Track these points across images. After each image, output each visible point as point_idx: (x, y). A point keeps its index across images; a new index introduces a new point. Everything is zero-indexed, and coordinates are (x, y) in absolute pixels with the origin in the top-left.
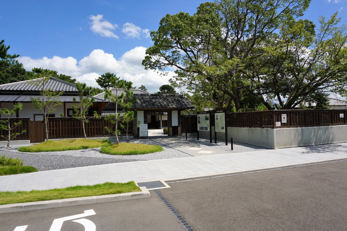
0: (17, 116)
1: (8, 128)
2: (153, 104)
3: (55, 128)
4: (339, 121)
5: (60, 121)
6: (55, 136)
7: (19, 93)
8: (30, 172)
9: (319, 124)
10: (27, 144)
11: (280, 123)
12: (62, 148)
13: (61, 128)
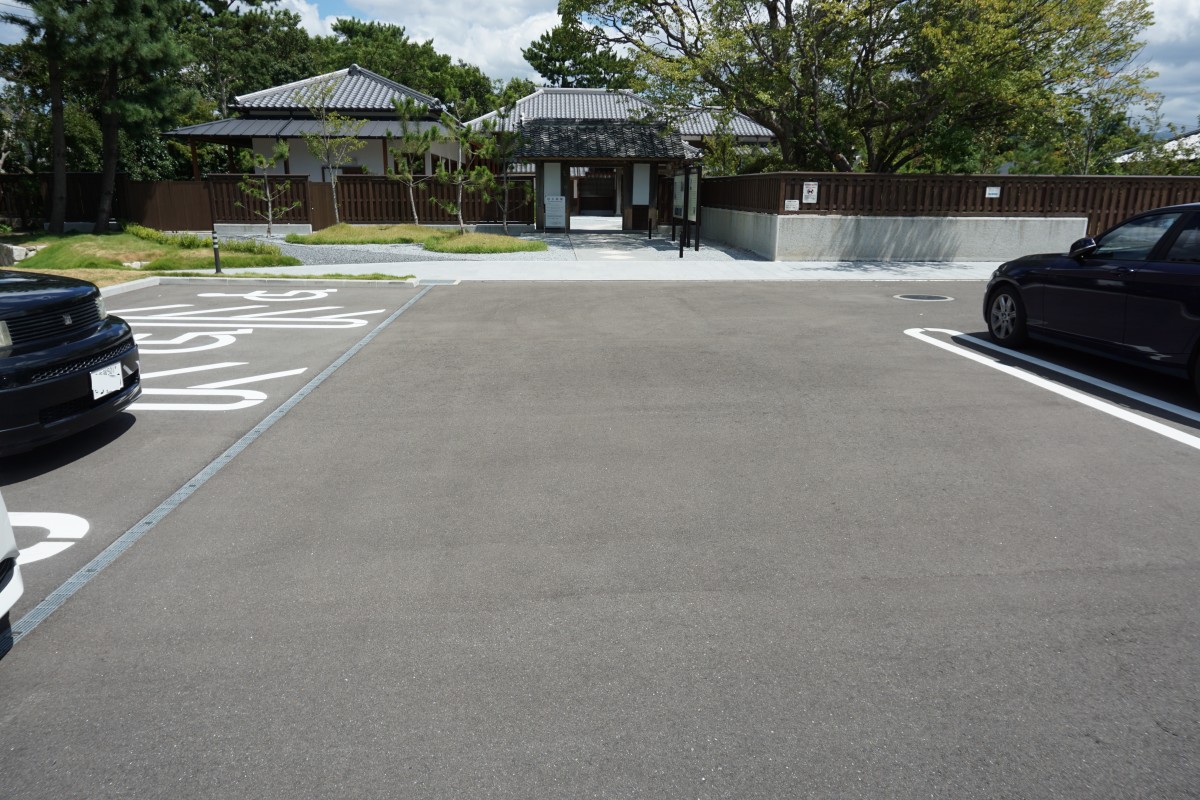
0: (287, 171)
1: (266, 197)
2: (580, 146)
3: (359, 200)
4: (982, 204)
5: (370, 183)
6: (360, 218)
7: (288, 113)
8: (291, 265)
9: (912, 212)
10: (305, 230)
11: (797, 202)
12: (361, 238)
13: (372, 200)
